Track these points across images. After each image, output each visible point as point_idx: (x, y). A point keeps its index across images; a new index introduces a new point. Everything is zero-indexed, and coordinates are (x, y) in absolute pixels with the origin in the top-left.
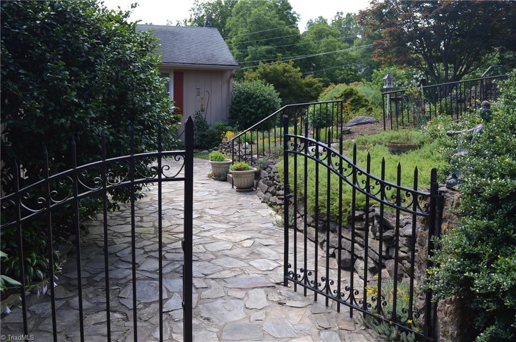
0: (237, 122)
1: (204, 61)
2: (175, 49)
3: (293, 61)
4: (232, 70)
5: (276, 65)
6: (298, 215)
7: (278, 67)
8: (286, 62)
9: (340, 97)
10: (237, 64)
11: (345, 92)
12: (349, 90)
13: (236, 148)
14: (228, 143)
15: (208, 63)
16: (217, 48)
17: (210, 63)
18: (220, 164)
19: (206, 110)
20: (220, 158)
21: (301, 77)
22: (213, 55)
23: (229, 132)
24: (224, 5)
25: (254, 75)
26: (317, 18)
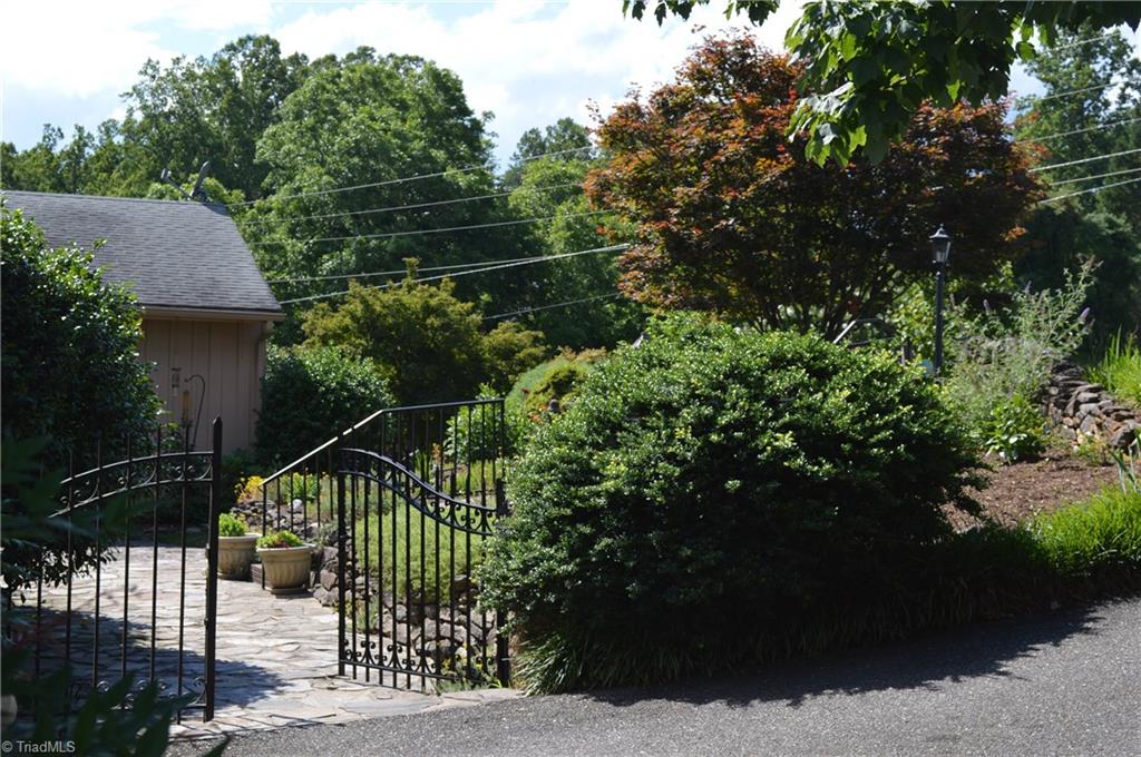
0: (277, 456)
1: (192, 299)
2: (113, 264)
3: (452, 279)
4: (266, 322)
5: (400, 292)
6: (385, 610)
7: (406, 299)
8: (431, 283)
9: (544, 391)
10: (278, 307)
11: (554, 377)
12: (566, 373)
13: (273, 512)
14: (252, 504)
15: (200, 305)
16: (224, 263)
17: (207, 304)
18: (235, 543)
19: (194, 424)
20: (234, 529)
21: (480, 329)
22: (215, 283)
23: (254, 478)
24: (241, 80)
25: (334, 322)
26: (554, 123)
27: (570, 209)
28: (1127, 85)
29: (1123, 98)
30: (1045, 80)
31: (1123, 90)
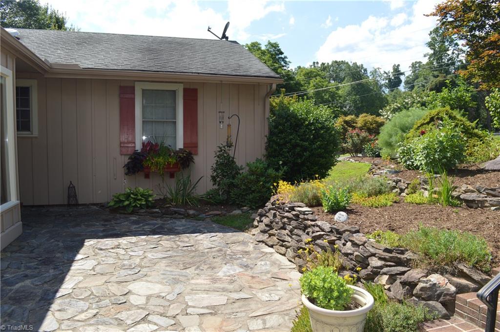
4: (271, 84)
8: (290, 97)
19: (234, 144)
27: (315, 81)
28: (454, 50)
29: (453, 53)
30: (432, 49)
31: (453, 51)
